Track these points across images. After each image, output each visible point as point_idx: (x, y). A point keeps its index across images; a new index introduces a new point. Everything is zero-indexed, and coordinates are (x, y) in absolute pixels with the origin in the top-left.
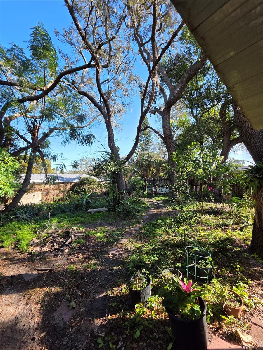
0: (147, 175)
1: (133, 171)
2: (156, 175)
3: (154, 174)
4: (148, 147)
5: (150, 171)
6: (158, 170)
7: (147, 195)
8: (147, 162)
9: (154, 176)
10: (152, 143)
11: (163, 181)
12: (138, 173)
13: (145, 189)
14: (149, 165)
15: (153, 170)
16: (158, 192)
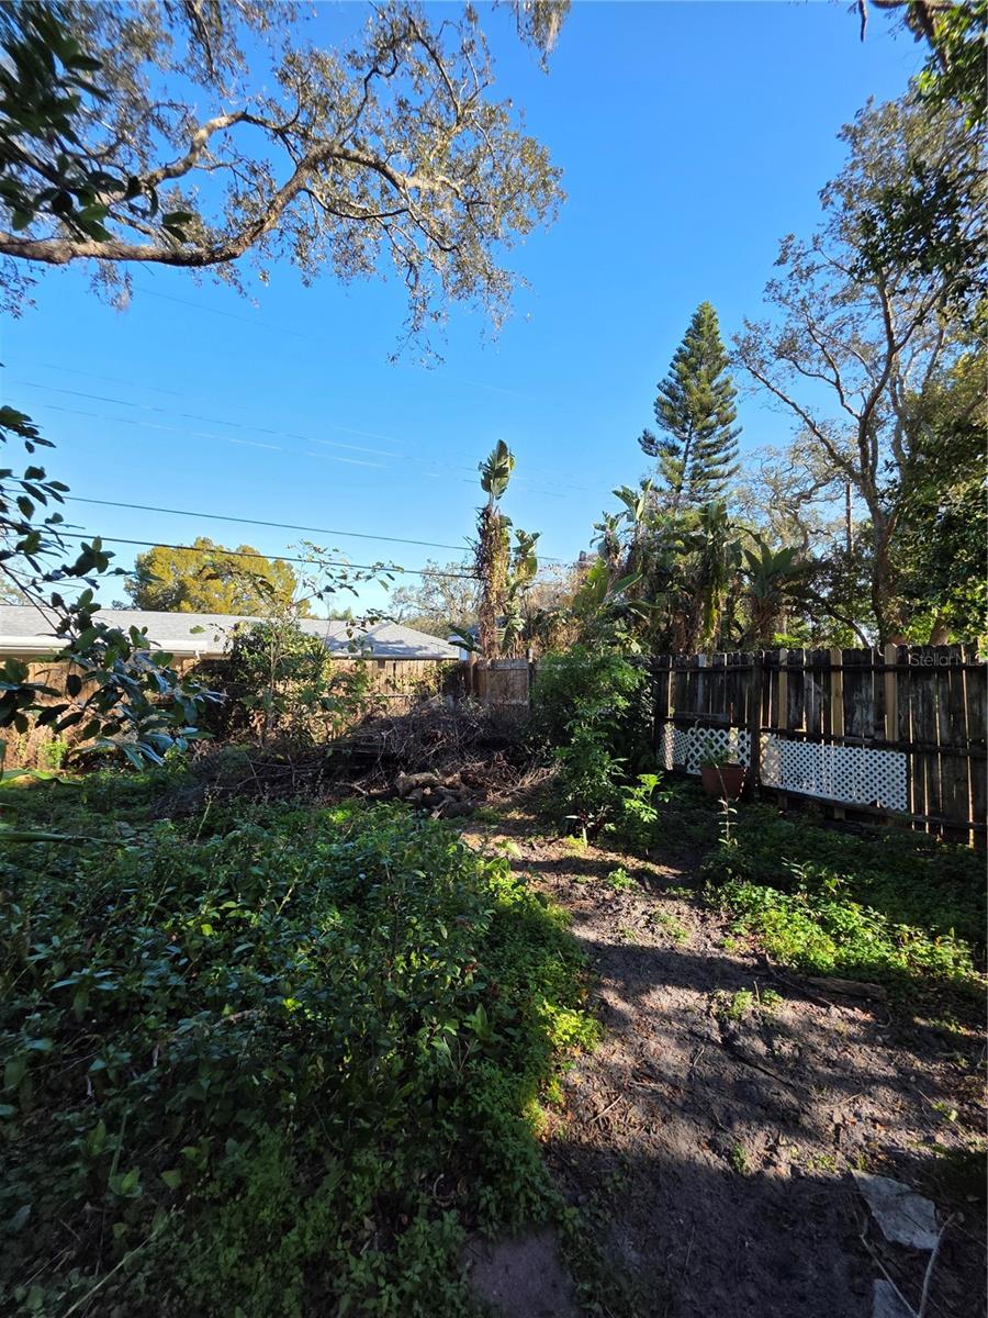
0: (690, 638)
1: (601, 610)
2: (749, 636)
3: (735, 632)
4: (713, 483)
5: (715, 613)
6: (765, 612)
7: (649, 816)
8: (695, 556)
9: (740, 645)
10: (731, 464)
11: (838, 680)
12: (638, 619)
13: (660, 732)
14: (711, 574)
15: (731, 612)
16: (772, 776)
